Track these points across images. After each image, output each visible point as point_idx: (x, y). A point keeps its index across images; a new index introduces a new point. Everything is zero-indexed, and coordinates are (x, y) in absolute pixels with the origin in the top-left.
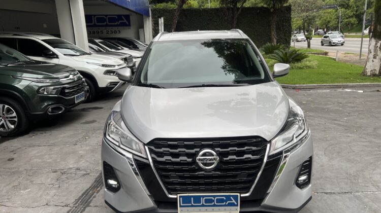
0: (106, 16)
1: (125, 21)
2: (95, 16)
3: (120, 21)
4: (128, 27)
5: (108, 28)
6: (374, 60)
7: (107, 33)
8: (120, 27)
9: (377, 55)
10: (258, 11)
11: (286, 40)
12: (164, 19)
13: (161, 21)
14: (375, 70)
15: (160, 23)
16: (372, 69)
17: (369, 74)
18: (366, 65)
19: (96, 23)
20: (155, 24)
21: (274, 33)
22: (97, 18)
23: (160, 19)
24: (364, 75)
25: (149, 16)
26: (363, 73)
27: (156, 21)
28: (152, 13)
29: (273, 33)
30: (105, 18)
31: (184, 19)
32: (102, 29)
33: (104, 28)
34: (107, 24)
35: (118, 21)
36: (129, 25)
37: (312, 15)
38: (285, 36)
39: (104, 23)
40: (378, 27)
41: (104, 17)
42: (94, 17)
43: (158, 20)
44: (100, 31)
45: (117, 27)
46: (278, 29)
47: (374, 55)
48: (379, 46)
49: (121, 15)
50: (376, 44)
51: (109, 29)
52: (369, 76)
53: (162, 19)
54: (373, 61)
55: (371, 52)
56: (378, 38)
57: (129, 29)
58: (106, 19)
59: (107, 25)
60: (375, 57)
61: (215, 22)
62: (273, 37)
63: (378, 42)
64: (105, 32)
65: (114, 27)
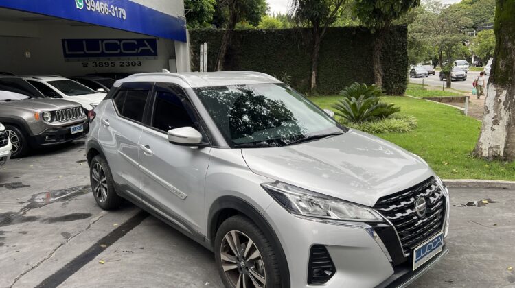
0: (120, 40)
1: (149, 48)
2: (102, 40)
3: (141, 48)
4: (153, 57)
5: (122, 58)
6: (495, 127)
7: (121, 66)
8: (140, 57)
9: (501, 119)
10: (354, 33)
11: (400, 77)
12: (208, 45)
13: (204, 48)
14: (498, 147)
15: (202, 50)
16: (492, 144)
17: (486, 154)
18: (480, 136)
19: (104, 51)
20: (194, 52)
21: (378, 67)
22: (106, 44)
23: (201, 46)
24: (477, 156)
25: (185, 41)
26: (474, 150)
27: (196, 48)
28: (190, 37)
29: (376, 67)
30: (119, 43)
31: (239, 46)
32: (113, 59)
33: (116, 58)
34: (121, 52)
35: (138, 49)
36: (155, 54)
37: (452, 38)
38: (397, 70)
39: (117, 50)
40: (501, 62)
41: (116, 41)
42: (102, 43)
43: (199, 47)
44: (110, 62)
45: (136, 57)
46: (385, 60)
47: (495, 117)
48: (503, 101)
49: (143, 40)
50: (498, 96)
51: (125, 59)
52: (487, 158)
53: (206, 44)
54: (493, 129)
55: (488, 112)
56: (500, 84)
57: (155, 58)
58: (120, 45)
59: (121, 54)
60: (496, 122)
61: (287, 49)
62: (376, 72)
63: (502, 92)
64: (118, 63)
65: (131, 57)
